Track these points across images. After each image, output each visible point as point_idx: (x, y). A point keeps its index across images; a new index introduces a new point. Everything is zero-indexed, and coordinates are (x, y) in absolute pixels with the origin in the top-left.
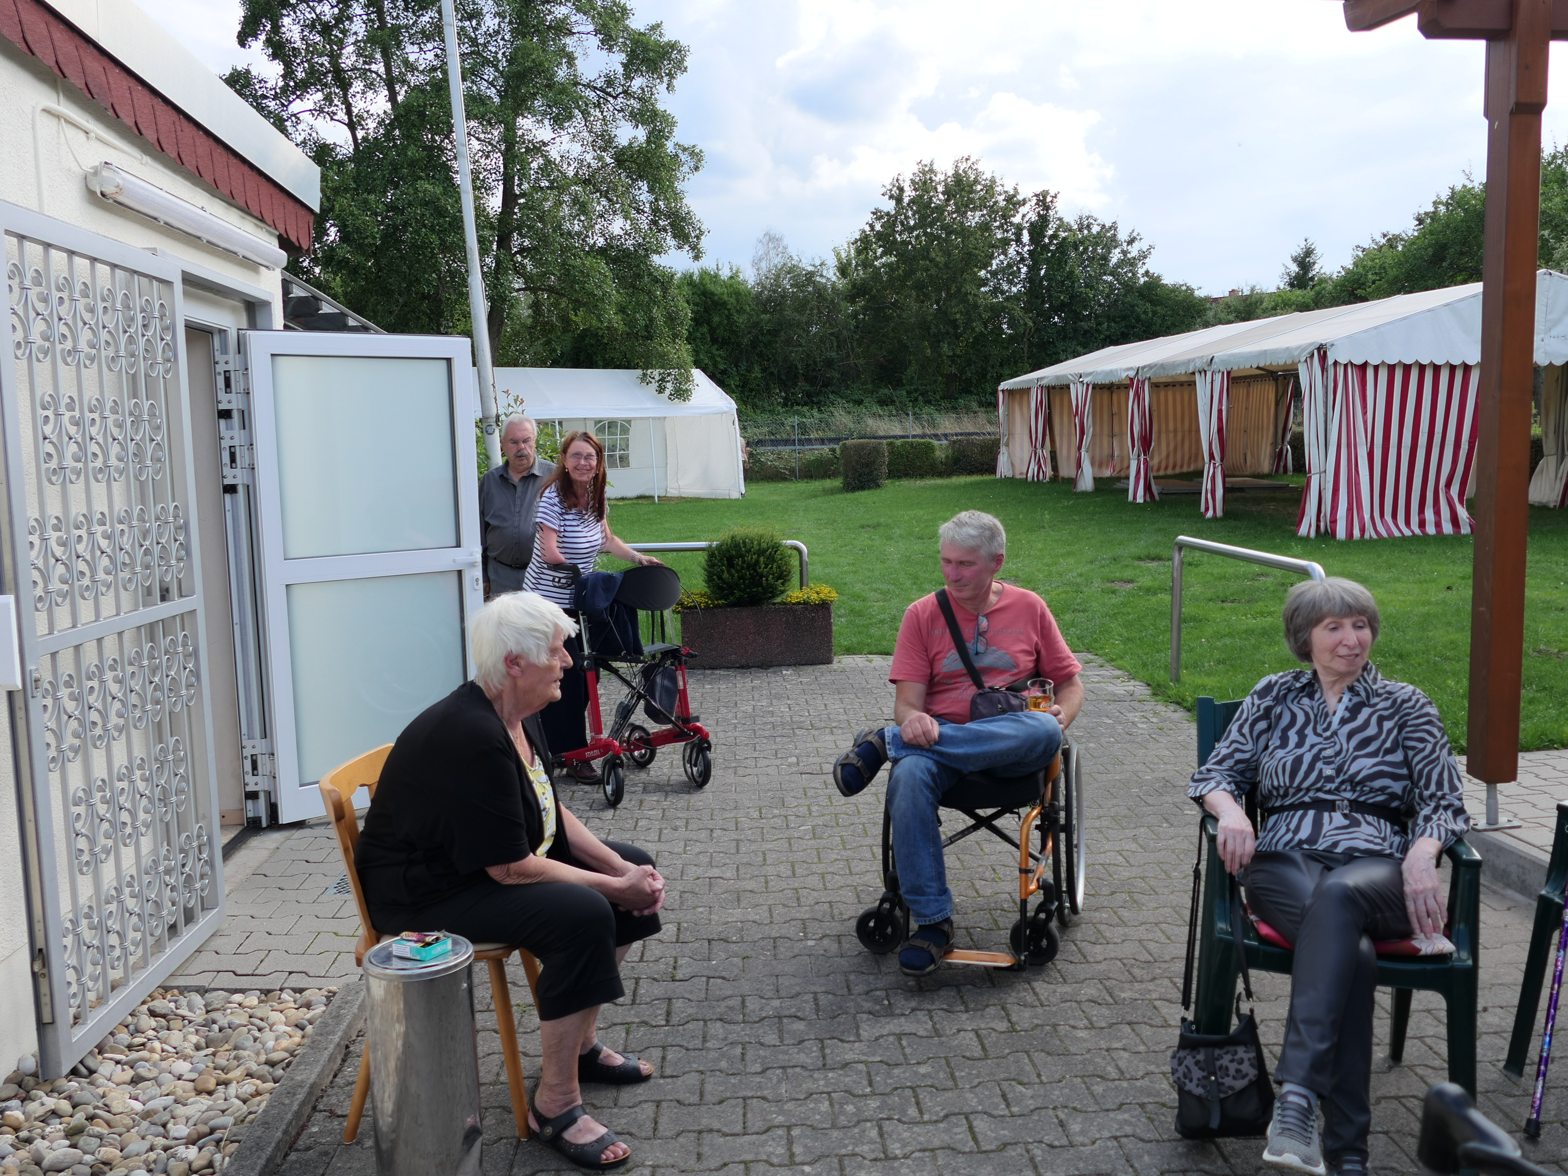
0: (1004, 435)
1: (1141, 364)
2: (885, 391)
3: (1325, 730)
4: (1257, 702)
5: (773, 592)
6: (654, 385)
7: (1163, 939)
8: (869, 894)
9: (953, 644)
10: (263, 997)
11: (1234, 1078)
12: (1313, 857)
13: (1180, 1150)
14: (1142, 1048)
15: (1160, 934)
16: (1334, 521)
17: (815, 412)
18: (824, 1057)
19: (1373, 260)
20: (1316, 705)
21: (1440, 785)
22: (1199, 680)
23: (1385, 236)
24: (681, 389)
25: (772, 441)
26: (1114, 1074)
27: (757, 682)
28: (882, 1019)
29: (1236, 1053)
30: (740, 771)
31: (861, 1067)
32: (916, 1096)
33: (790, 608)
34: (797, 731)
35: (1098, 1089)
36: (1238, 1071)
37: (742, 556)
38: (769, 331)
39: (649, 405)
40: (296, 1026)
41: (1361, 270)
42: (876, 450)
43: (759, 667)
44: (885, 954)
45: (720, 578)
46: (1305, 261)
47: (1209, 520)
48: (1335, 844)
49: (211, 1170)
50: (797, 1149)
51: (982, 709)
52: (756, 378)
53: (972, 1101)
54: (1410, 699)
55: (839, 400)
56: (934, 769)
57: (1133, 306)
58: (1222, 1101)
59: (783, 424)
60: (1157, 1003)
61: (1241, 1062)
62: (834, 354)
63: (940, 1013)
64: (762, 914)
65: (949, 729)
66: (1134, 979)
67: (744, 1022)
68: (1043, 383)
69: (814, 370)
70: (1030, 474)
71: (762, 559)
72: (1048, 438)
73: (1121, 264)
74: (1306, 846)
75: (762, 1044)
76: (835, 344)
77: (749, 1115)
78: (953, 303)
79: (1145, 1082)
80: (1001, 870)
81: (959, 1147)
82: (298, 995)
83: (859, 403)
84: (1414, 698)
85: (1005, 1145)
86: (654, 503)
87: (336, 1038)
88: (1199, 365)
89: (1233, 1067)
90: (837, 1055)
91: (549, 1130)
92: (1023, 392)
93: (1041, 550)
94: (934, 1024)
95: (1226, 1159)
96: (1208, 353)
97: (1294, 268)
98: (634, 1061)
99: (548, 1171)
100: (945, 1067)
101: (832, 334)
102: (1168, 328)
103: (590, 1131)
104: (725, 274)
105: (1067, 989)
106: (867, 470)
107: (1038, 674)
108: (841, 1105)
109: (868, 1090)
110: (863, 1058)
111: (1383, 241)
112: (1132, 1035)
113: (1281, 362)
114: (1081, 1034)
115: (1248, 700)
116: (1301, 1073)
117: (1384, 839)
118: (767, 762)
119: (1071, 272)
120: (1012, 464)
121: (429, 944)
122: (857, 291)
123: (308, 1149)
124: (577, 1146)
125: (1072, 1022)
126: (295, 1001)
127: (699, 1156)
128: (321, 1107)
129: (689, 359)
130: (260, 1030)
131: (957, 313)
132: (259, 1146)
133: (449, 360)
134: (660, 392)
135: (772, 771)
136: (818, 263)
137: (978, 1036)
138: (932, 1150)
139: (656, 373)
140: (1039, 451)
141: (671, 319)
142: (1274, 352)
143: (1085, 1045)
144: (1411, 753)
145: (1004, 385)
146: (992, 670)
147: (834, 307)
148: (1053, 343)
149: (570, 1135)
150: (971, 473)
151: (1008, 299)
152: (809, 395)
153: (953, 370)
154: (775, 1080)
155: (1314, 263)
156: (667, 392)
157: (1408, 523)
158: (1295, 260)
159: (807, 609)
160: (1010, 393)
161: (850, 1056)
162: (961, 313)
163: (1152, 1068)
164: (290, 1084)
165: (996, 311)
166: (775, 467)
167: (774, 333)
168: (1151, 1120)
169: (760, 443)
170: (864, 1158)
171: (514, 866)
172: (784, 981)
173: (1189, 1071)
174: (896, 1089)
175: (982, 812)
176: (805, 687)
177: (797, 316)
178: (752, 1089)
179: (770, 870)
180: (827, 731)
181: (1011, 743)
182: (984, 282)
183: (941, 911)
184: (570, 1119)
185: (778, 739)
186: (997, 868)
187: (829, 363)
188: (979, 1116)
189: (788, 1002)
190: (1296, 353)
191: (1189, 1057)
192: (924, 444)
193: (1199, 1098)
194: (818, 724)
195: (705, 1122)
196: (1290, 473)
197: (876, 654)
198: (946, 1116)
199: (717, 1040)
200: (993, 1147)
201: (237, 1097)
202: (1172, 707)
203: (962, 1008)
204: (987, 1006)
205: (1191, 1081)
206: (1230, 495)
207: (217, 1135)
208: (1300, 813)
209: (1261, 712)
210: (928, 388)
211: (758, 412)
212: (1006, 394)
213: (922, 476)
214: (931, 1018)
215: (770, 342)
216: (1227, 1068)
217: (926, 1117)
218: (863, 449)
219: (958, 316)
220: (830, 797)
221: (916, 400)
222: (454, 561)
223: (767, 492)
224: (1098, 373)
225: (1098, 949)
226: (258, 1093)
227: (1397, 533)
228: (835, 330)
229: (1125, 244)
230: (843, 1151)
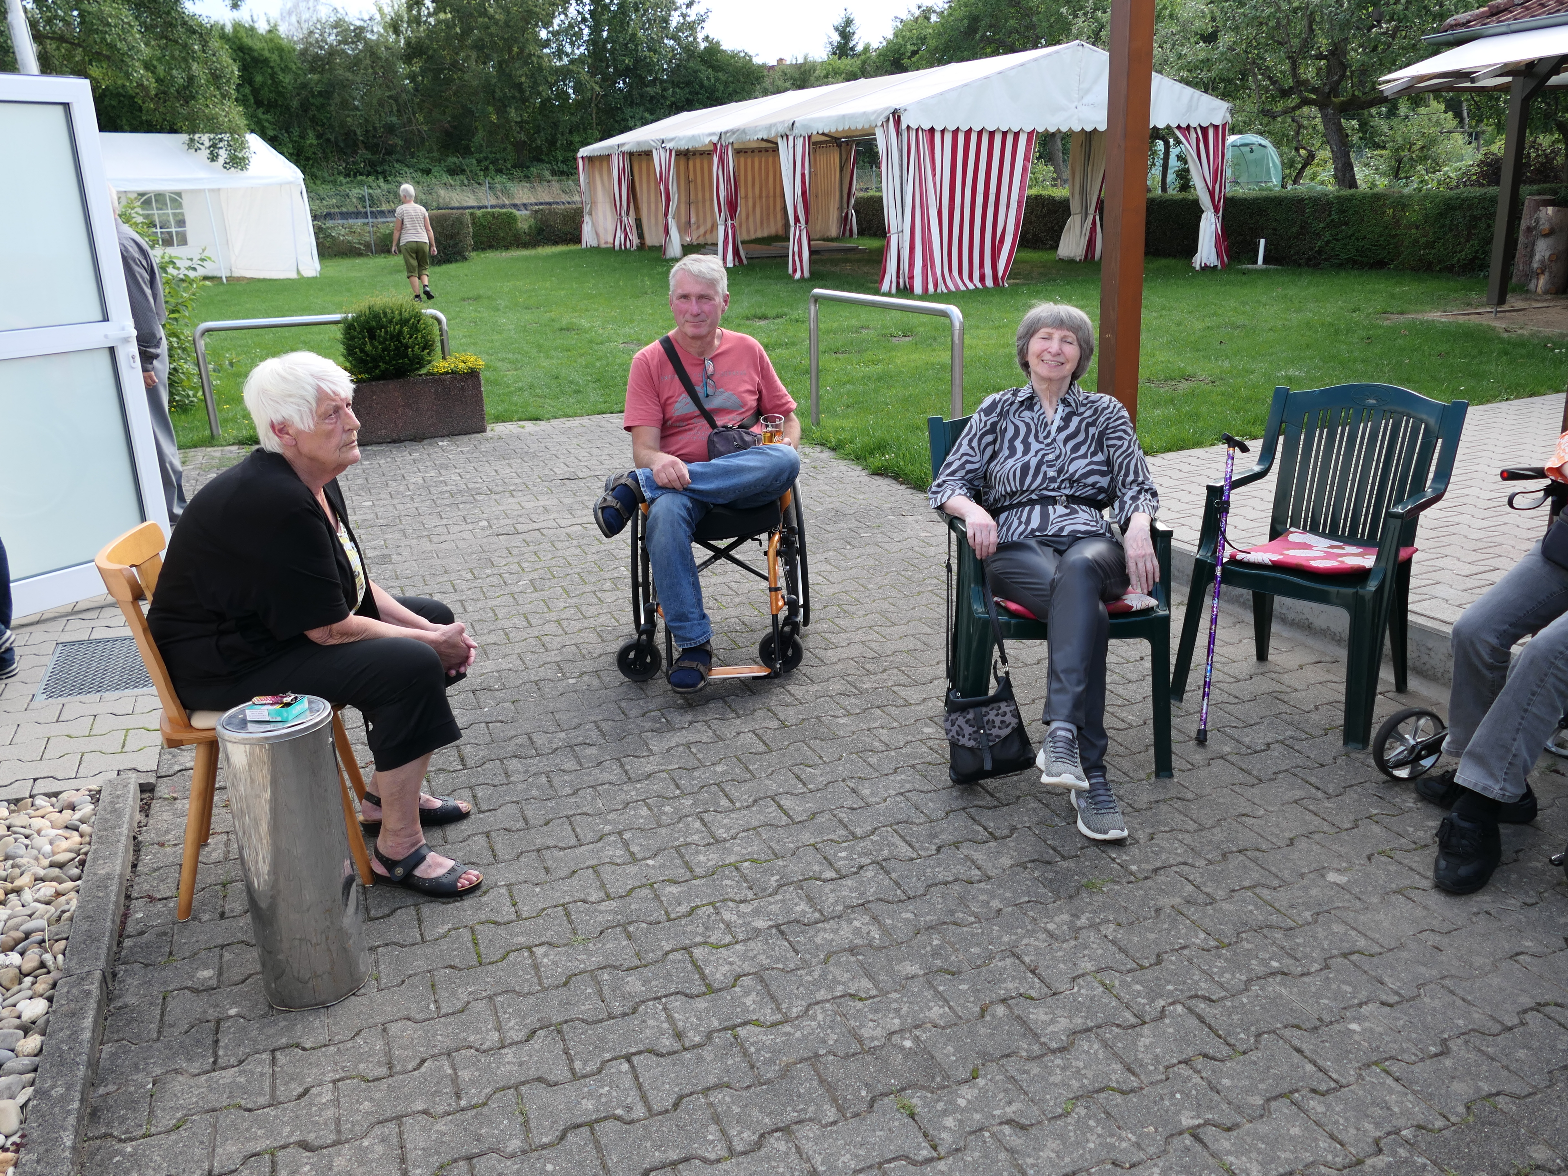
0: (587, 204)
1: (723, 130)
2: (453, 160)
3: (1046, 437)
4: (984, 419)
5: (420, 362)
6: (205, 153)
7: (880, 638)
8: (609, 633)
9: (683, 389)
10: (12, 807)
11: (1000, 728)
12: (1045, 542)
13: (955, 794)
14: (895, 724)
15: (876, 635)
16: (911, 278)
17: (381, 182)
18: (626, 773)
19: (910, 31)
20: (1036, 416)
21: (1136, 473)
22: (838, 423)
23: (919, 7)
24: (237, 157)
25: (341, 214)
26: (881, 747)
27: (416, 455)
28: (665, 734)
29: (1000, 708)
30: (435, 539)
31: (662, 775)
32: (723, 790)
33: (438, 379)
34: (477, 497)
35: (873, 760)
36: (1002, 722)
37: (385, 327)
38: (320, 92)
39: (202, 174)
40: (67, 827)
41: (900, 40)
42: (459, 221)
43: (411, 440)
44: (646, 681)
45: (362, 351)
46: (845, 32)
47: (798, 281)
48: (1062, 529)
49: (44, 970)
50: (635, 849)
51: (720, 447)
52: (311, 145)
53: (773, 787)
54: (1108, 406)
55: (406, 169)
56: (689, 505)
57: (695, 72)
58: (991, 747)
59: (348, 195)
60: (895, 688)
61: (1005, 714)
62: (394, 119)
63: (716, 721)
64: (513, 662)
65: (696, 466)
66: (869, 673)
67: (538, 755)
68: (625, 149)
69: (374, 136)
70: (617, 243)
71: (405, 329)
72: (632, 205)
73: (679, 29)
74: (1037, 534)
75: (564, 771)
76: (395, 108)
77: (578, 830)
78: (517, 65)
79: (908, 749)
80: (723, 600)
81: (776, 822)
82: (54, 799)
83: (428, 172)
84: (1112, 405)
85: (814, 815)
86: (222, 283)
87: (125, 830)
88: (781, 129)
89: (998, 720)
90: (638, 769)
91: (399, 871)
92: (605, 159)
93: (652, 314)
94: (714, 731)
95: (992, 795)
96: (789, 118)
97: (836, 38)
98: (452, 802)
99: (406, 907)
100: (738, 763)
101: (390, 97)
102: (730, 94)
103: (440, 865)
104: (262, 27)
105: (816, 687)
106: (452, 242)
107: (760, 412)
108: (659, 808)
109: (678, 792)
110: (662, 768)
111: (917, 13)
112: (884, 715)
113: (860, 127)
114: (842, 721)
115: (976, 416)
116: (1065, 712)
117: (1097, 522)
118: (459, 528)
119: (634, 35)
120: (597, 234)
121: (288, 705)
122: (414, 51)
123: (142, 933)
124: (431, 880)
125: (831, 713)
126: (53, 805)
127: (547, 870)
128: (135, 894)
129: (242, 122)
130: (27, 837)
131: (521, 75)
132: (92, 938)
133: (66, 106)
134: (213, 160)
135: (467, 535)
136: (366, 17)
137: (756, 735)
138: (754, 829)
139: (206, 138)
140: (625, 219)
141: (216, 77)
142: (852, 117)
143: (849, 729)
144: (1112, 450)
145: (584, 152)
146: (722, 411)
147: (389, 68)
148: (620, 109)
149: (420, 872)
150: (556, 243)
151: (572, 62)
152: (372, 164)
153: (523, 137)
154: (589, 798)
155: (854, 33)
156: (221, 160)
157: (971, 278)
158: (837, 29)
159: (455, 378)
160: (590, 159)
161: (649, 769)
162: (526, 75)
163: (909, 738)
164: (95, 879)
165: (564, 73)
166: (349, 242)
167: (327, 94)
168: (925, 777)
169: (329, 216)
170: (698, 845)
171: (336, 626)
172: (562, 717)
173: (962, 729)
174: (703, 787)
175: (722, 544)
176: (468, 456)
177: (349, 75)
178: (571, 809)
179: (506, 624)
180: (507, 494)
181: (757, 475)
182: (546, 44)
183: (704, 633)
184: (418, 859)
185: (461, 506)
186: (718, 598)
187: (390, 129)
188: (784, 796)
189: (573, 733)
190: (873, 118)
191: (961, 718)
192: (505, 214)
193: (971, 749)
194: (496, 489)
195: (539, 842)
196: (855, 236)
197: (526, 420)
198: (755, 801)
199: (519, 773)
200: (805, 818)
201: (37, 901)
202: (818, 448)
203: (734, 715)
204: (755, 710)
205: (963, 736)
206: (814, 257)
207: (37, 937)
208: (1028, 508)
209: (988, 427)
210: (498, 155)
211: (318, 182)
212: (586, 161)
213: (507, 248)
214: (709, 727)
215: (323, 105)
216: (993, 721)
217: (738, 805)
218: (446, 220)
219: (523, 79)
220: (535, 553)
221: (487, 169)
222: (106, 336)
223: (343, 268)
224: (680, 139)
225: (830, 653)
226: (58, 894)
227: (963, 288)
228: (393, 92)
229: (684, 7)
230: (677, 843)
